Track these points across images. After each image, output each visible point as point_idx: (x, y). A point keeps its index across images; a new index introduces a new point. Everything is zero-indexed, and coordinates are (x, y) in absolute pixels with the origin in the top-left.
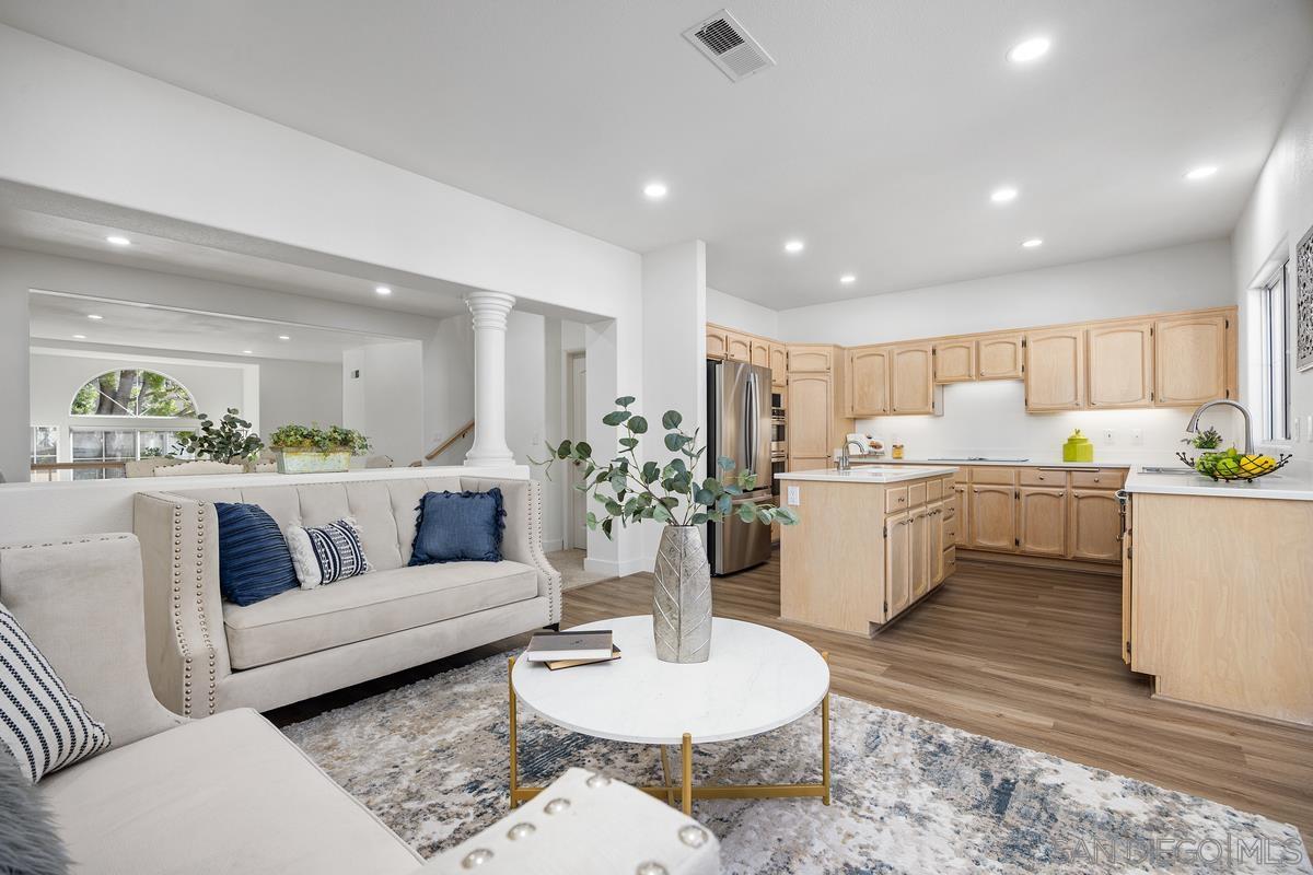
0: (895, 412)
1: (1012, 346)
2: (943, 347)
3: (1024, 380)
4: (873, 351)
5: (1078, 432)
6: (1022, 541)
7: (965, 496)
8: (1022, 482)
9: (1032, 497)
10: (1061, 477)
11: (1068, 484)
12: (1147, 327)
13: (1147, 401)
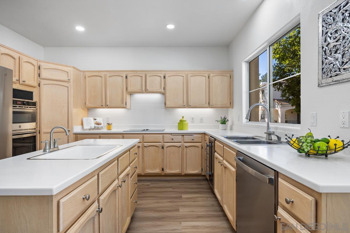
0: (107, 106)
1: (160, 77)
2: (131, 75)
3: (164, 94)
4: (97, 74)
5: (183, 117)
6: (165, 169)
7: (141, 149)
8: (165, 141)
9: (168, 148)
10: (180, 138)
11: (183, 142)
12: (207, 75)
13: (207, 105)
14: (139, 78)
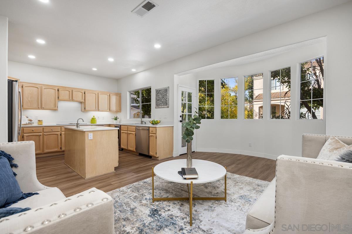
1: (81, 93)
2: (61, 89)
3: (84, 103)
5: (94, 116)
12: (109, 95)
13: (109, 110)
14: (68, 92)
